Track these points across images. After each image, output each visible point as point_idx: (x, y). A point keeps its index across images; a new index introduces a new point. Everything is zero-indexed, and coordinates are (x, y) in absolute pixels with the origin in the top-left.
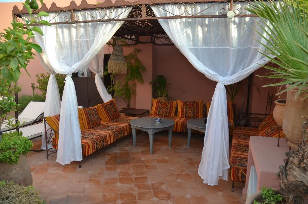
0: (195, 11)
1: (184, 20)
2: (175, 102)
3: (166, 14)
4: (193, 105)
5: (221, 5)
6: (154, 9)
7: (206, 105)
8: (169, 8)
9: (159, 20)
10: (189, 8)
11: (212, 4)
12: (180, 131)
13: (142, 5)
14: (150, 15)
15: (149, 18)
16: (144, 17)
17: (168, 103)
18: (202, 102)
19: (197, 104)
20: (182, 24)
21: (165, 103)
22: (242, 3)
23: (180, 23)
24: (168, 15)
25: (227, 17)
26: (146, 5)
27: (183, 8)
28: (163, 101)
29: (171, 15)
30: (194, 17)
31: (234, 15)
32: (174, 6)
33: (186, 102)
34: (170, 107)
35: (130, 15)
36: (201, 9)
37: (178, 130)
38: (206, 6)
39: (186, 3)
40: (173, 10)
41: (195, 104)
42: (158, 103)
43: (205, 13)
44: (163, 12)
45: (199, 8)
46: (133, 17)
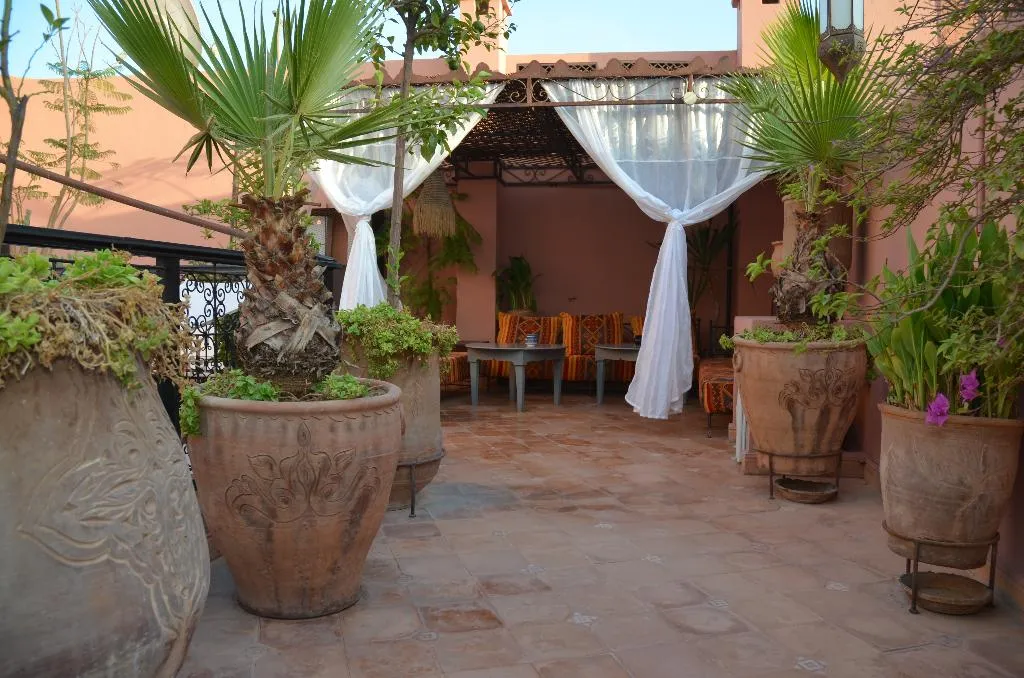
0: (626, 92)
1: (605, 108)
2: (554, 320)
3: (572, 98)
4: (600, 323)
5: (672, 83)
6: (547, 88)
7: (629, 324)
8: (577, 86)
9: (557, 109)
10: (615, 88)
11: (657, 80)
12: (573, 379)
13: (525, 80)
14: (542, 99)
15: (541, 103)
16: (530, 103)
17: (539, 321)
18: (621, 315)
19: (608, 322)
20: (603, 116)
21: (530, 322)
22: (709, 80)
23: (599, 113)
24: (576, 98)
25: (683, 102)
26: (534, 80)
27: (603, 87)
28: (525, 318)
29: (582, 99)
30: (624, 102)
31: (695, 101)
32: (587, 84)
33: (583, 317)
34: (545, 329)
35: (501, 98)
36: (637, 88)
37: (569, 375)
38: (645, 85)
39: (609, 79)
40: (584, 90)
41: (604, 321)
42: (513, 323)
43: (644, 97)
44: (565, 93)
45: (632, 88)
46: (507, 101)
